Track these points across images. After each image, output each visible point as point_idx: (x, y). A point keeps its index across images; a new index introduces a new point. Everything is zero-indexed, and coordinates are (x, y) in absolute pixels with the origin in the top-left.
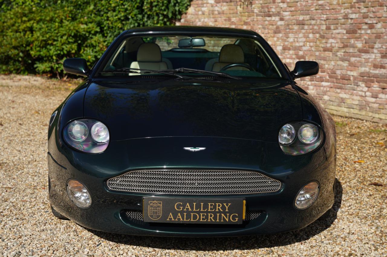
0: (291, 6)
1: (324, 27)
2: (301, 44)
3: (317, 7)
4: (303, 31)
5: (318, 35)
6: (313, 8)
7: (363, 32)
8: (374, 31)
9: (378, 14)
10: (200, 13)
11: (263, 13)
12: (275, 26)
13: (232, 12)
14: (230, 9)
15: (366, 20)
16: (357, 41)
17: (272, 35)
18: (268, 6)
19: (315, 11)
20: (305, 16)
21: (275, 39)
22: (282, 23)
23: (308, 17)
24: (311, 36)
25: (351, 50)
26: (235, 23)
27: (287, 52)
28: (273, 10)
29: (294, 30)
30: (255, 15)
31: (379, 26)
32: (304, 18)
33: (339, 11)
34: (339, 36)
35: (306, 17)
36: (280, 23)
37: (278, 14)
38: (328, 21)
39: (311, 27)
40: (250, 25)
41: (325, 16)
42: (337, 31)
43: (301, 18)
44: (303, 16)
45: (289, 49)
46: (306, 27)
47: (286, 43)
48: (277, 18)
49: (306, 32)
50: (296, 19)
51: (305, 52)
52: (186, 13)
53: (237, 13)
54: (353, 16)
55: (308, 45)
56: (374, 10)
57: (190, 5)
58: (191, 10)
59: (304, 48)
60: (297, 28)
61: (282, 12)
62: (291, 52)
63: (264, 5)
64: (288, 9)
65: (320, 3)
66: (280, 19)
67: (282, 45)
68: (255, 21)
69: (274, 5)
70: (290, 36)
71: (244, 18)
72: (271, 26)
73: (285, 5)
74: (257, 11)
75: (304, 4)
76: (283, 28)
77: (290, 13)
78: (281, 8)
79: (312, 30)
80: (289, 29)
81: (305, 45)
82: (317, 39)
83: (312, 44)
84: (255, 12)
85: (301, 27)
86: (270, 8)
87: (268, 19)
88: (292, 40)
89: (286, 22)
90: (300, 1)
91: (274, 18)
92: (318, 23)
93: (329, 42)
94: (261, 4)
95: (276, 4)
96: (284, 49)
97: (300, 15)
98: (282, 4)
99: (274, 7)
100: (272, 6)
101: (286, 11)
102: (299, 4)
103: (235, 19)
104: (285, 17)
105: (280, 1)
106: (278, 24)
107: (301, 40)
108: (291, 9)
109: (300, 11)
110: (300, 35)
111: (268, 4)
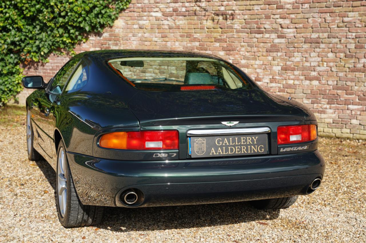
0: (298, 22)
1: (352, 46)
2: (316, 64)
3: (341, 24)
4: (318, 50)
5: (342, 55)
6: (335, 25)
10: (136, 26)
11: (249, 30)
12: (270, 44)
13: (193, 27)
14: (190, 24)
17: (265, 54)
18: (258, 21)
19: (336, 28)
20: (321, 34)
21: (270, 58)
22: (283, 40)
23: (326, 35)
24: (331, 55)
26: (199, 39)
27: (291, 73)
28: (267, 26)
29: (303, 49)
30: (235, 30)
32: (319, 35)
35: (323, 35)
36: (277, 41)
37: (275, 31)
38: (357, 39)
39: (331, 45)
40: (226, 42)
41: (354, 34)
43: (314, 36)
44: (318, 34)
45: (293, 70)
46: (322, 46)
47: (288, 63)
48: (274, 36)
49: (323, 51)
50: (304, 36)
51: (321, 73)
52: (111, 27)
53: (203, 29)
55: (325, 65)
57: (117, 18)
58: (119, 23)
59: (318, 69)
60: (306, 46)
61: (280, 29)
62: (296, 73)
63: (250, 20)
64: (292, 26)
65: (346, 19)
66: (279, 37)
67: (282, 64)
68: (234, 38)
69: (268, 21)
70: (295, 56)
71: (215, 34)
72: (262, 44)
73: (287, 22)
74: (238, 27)
75: (320, 20)
76: (283, 46)
77: (295, 30)
78: (280, 24)
79: (333, 49)
80: (294, 47)
81: (321, 65)
82: (341, 58)
83: (331, 64)
84: (235, 28)
85: (314, 45)
86: (261, 24)
87: (257, 36)
88: (298, 59)
89: (289, 40)
90: (313, 17)
91: (267, 35)
92: (342, 41)
93: (360, 62)
94: (245, 20)
95: (272, 19)
96: (285, 69)
97: (313, 32)
98: (282, 20)
99: (267, 23)
100: (264, 22)
101: (288, 28)
102: (310, 20)
103: (198, 34)
104: (286, 35)
105: (278, 16)
106: (274, 42)
107: (314, 59)
108: (297, 26)
109: (312, 28)
110: (313, 54)
111: (256, 20)
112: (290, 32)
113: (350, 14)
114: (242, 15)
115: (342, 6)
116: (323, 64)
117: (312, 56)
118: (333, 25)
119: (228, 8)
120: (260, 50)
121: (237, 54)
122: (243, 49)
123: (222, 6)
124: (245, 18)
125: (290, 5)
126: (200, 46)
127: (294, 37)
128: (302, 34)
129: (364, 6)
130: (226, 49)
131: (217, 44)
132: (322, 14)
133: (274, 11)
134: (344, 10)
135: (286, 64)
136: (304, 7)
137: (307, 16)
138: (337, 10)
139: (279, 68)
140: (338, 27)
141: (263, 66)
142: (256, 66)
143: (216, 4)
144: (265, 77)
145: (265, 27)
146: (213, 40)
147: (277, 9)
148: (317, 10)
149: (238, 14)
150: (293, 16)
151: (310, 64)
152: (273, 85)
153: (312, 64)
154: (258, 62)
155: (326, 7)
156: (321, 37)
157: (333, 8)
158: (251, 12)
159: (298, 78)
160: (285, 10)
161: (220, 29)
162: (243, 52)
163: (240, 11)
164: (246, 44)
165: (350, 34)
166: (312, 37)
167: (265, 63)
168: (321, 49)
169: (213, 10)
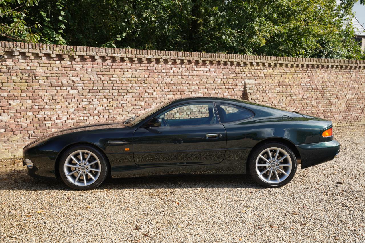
1: (115, 94)
2: (96, 106)
4: (97, 97)
7: (145, 97)
8: (152, 96)
9: (154, 88)
11: (50, 84)
12: (66, 94)
15: (147, 91)
16: (141, 102)
17: (63, 100)
22: (76, 91)
23: (101, 88)
24: (105, 100)
25: (137, 107)
27: (81, 112)
29: (88, 96)
31: (155, 93)
33: (127, 85)
34: (128, 100)
36: (71, 91)
37: (69, 85)
38: (118, 90)
39: (104, 94)
41: (116, 87)
42: (127, 96)
45: (83, 110)
46: (100, 94)
48: (69, 88)
50: (89, 89)
51: (99, 111)
54: (138, 88)
56: (151, 85)
59: (98, 108)
60: (91, 94)
61: (73, 84)
62: (85, 112)
63: (51, 77)
64: (81, 82)
65: (112, 79)
66: (72, 89)
67: (75, 107)
68: (39, 89)
69: (65, 78)
70: (84, 101)
71: (23, 87)
72: (61, 94)
73: (78, 79)
74: (42, 82)
75: (98, 79)
76: (76, 95)
77: (83, 84)
78: (73, 81)
79: (106, 96)
80: (83, 95)
81: (99, 106)
82: (110, 102)
83: (106, 105)
84: (39, 82)
85: (95, 94)
86: (59, 80)
87: (57, 88)
88: (86, 103)
89: (80, 91)
90: (94, 77)
91: (65, 88)
92: (111, 92)
93: (120, 103)
94: (47, 77)
95: (67, 77)
96: (77, 110)
97: (94, 86)
98: (74, 78)
99: (64, 79)
100: (62, 79)
101: (78, 83)
102: (92, 79)
103: (6, 87)
104: (78, 87)
105: (71, 75)
106: (69, 92)
107: (95, 103)
108: (84, 82)
109: (93, 83)
110: (95, 100)
111: (56, 77)
112: (80, 86)
113: (114, 76)
114: (44, 74)
115: (110, 71)
116: (100, 105)
117: (94, 100)
118: (105, 82)
119: (32, 68)
120: (60, 98)
121: (42, 101)
122: (47, 98)
123: (28, 66)
124: (47, 76)
125: (79, 69)
126: (7, 96)
127: (82, 88)
128: (87, 87)
129: (120, 72)
130: (32, 98)
131: (25, 95)
132: (99, 75)
133: (69, 72)
134: (111, 74)
135: (78, 106)
136: (88, 70)
137: (90, 76)
138: (107, 73)
139: (73, 109)
140: (108, 83)
141: (63, 109)
142: (57, 109)
143: (23, 64)
144: (64, 116)
145: (63, 82)
146: (20, 91)
147: (70, 70)
148: (95, 73)
149: (42, 72)
150: (81, 76)
151: (93, 106)
152: (70, 121)
153: (95, 106)
154: (58, 106)
155: (101, 71)
156: (99, 89)
157: (104, 72)
158: (52, 72)
159: (86, 115)
160: (76, 71)
161: (26, 83)
162: (47, 100)
163: (43, 71)
164: (49, 94)
165: (115, 87)
166: (94, 89)
167: (63, 107)
168: (99, 97)
169: (19, 69)
